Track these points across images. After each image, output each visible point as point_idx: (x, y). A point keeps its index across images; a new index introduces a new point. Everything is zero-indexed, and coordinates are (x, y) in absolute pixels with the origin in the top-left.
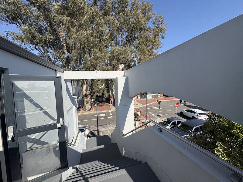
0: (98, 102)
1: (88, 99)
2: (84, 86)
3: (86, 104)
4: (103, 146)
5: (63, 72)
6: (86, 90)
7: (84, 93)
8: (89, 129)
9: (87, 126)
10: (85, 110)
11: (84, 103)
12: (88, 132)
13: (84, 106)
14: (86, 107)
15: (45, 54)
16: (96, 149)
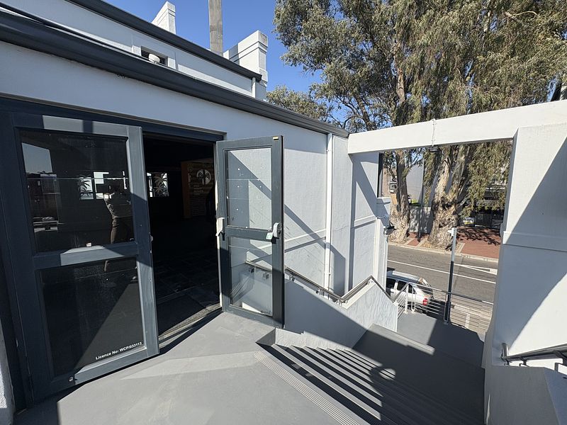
0: (487, 229)
1: (449, 214)
2: (442, 176)
3: (440, 227)
4: (430, 350)
5: (347, 137)
6: (446, 190)
7: (438, 199)
8: (427, 291)
9: (424, 281)
10: (435, 243)
11: (435, 224)
12: (423, 299)
13: (433, 232)
14: (439, 235)
15: (359, 110)
16: (405, 344)
